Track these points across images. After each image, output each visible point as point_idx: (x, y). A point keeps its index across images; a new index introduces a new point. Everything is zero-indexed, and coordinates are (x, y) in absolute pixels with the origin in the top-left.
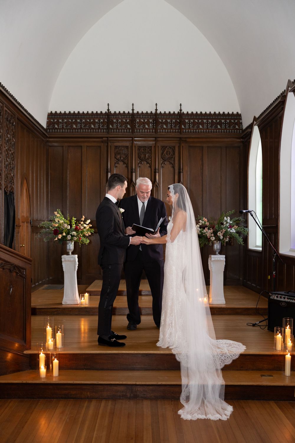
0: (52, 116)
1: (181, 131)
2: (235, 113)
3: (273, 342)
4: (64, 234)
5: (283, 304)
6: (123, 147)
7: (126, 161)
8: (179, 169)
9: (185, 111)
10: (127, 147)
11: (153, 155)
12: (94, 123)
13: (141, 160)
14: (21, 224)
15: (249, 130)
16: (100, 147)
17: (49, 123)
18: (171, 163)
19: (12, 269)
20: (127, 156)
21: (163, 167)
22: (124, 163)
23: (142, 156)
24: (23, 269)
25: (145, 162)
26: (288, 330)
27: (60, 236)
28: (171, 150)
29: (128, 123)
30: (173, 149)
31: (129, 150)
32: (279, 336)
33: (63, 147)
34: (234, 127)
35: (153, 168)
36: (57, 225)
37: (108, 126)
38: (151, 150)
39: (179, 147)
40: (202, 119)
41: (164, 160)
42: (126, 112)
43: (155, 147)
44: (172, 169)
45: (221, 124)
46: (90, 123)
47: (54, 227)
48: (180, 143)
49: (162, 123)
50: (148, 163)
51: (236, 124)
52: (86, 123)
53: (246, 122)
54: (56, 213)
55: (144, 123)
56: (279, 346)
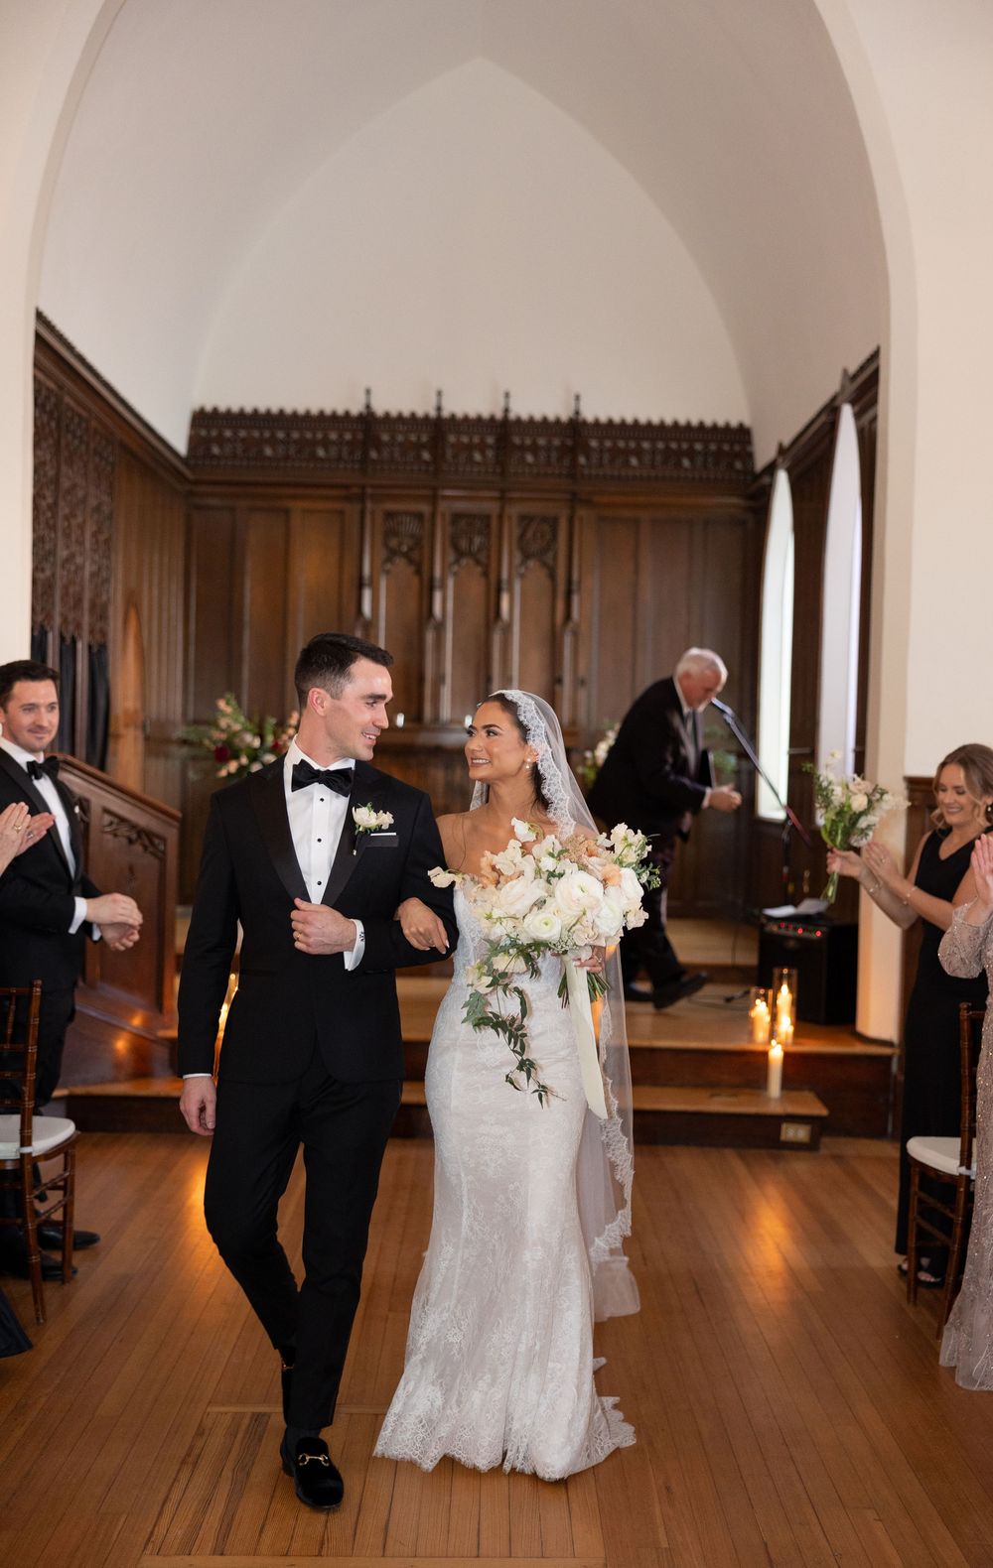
0: (204, 421)
1: (573, 474)
2: (734, 423)
3: (747, 1023)
4: (244, 760)
5: (791, 944)
6: (407, 513)
7: (415, 555)
8: (569, 582)
9: (589, 414)
10: (419, 516)
11: (494, 540)
12: (326, 443)
13: (460, 554)
14: (122, 730)
15: (766, 480)
16: (341, 513)
17: (194, 442)
18: (544, 564)
19: (134, 836)
20: (418, 542)
21: (522, 576)
22: (411, 561)
23: (463, 544)
24: (158, 837)
25: (471, 562)
26: (785, 996)
27: (233, 766)
28: (546, 528)
29: (423, 446)
30: (554, 523)
31: (427, 525)
32: (761, 1009)
33: (232, 510)
34: (731, 466)
35: (493, 579)
36: (224, 736)
37: (365, 454)
38: (488, 526)
39: (571, 521)
40: (638, 440)
41: (526, 556)
42: (420, 413)
43: (500, 517)
44: (547, 583)
45: (691, 454)
46: (314, 443)
47: (214, 742)
48: (573, 509)
49: (523, 448)
50: (478, 562)
51: (737, 456)
52: (302, 444)
53: (764, 452)
54: (222, 704)
55: (470, 448)
56: (761, 1035)
